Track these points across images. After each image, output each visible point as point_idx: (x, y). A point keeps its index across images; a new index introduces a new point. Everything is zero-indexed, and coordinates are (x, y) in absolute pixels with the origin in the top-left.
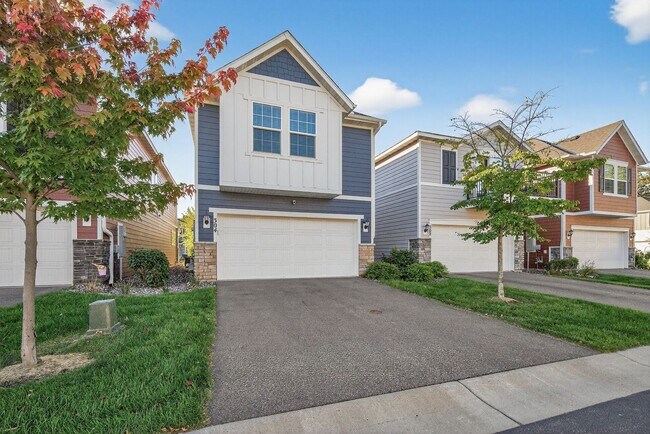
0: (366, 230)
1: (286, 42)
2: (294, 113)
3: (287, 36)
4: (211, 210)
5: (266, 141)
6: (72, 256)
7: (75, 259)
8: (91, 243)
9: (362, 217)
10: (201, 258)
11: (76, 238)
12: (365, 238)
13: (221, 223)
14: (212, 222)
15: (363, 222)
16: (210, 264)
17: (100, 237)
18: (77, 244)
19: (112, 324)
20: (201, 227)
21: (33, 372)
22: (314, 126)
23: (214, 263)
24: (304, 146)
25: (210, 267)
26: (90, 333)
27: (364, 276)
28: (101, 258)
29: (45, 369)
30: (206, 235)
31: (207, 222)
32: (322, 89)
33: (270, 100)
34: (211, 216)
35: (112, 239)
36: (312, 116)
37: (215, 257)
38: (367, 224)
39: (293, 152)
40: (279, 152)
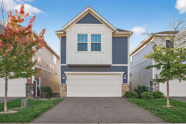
0: (125, 78)
1: (89, 10)
2: (92, 36)
3: (89, 8)
4: (65, 72)
5: (82, 47)
6: (25, 88)
7: (26, 89)
8: (30, 84)
9: (124, 72)
10: (62, 89)
11: (26, 83)
12: (125, 81)
13: (68, 77)
14: (65, 77)
15: (124, 75)
16: (65, 91)
17: (33, 82)
18: (27, 84)
19: (26, 105)
20: (62, 78)
21: (6, 113)
22: (101, 39)
23: (66, 91)
24: (97, 47)
25: (65, 92)
26: (21, 107)
27: (123, 97)
28: (33, 89)
29: (8, 113)
30: (63, 81)
31: (64, 77)
32: (104, 24)
33: (83, 32)
34: (65, 74)
35: (36, 83)
36: (100, 36)
37: (66, 89)
38: (125, 75)
39: (92, 50)
40: (87, 51)
